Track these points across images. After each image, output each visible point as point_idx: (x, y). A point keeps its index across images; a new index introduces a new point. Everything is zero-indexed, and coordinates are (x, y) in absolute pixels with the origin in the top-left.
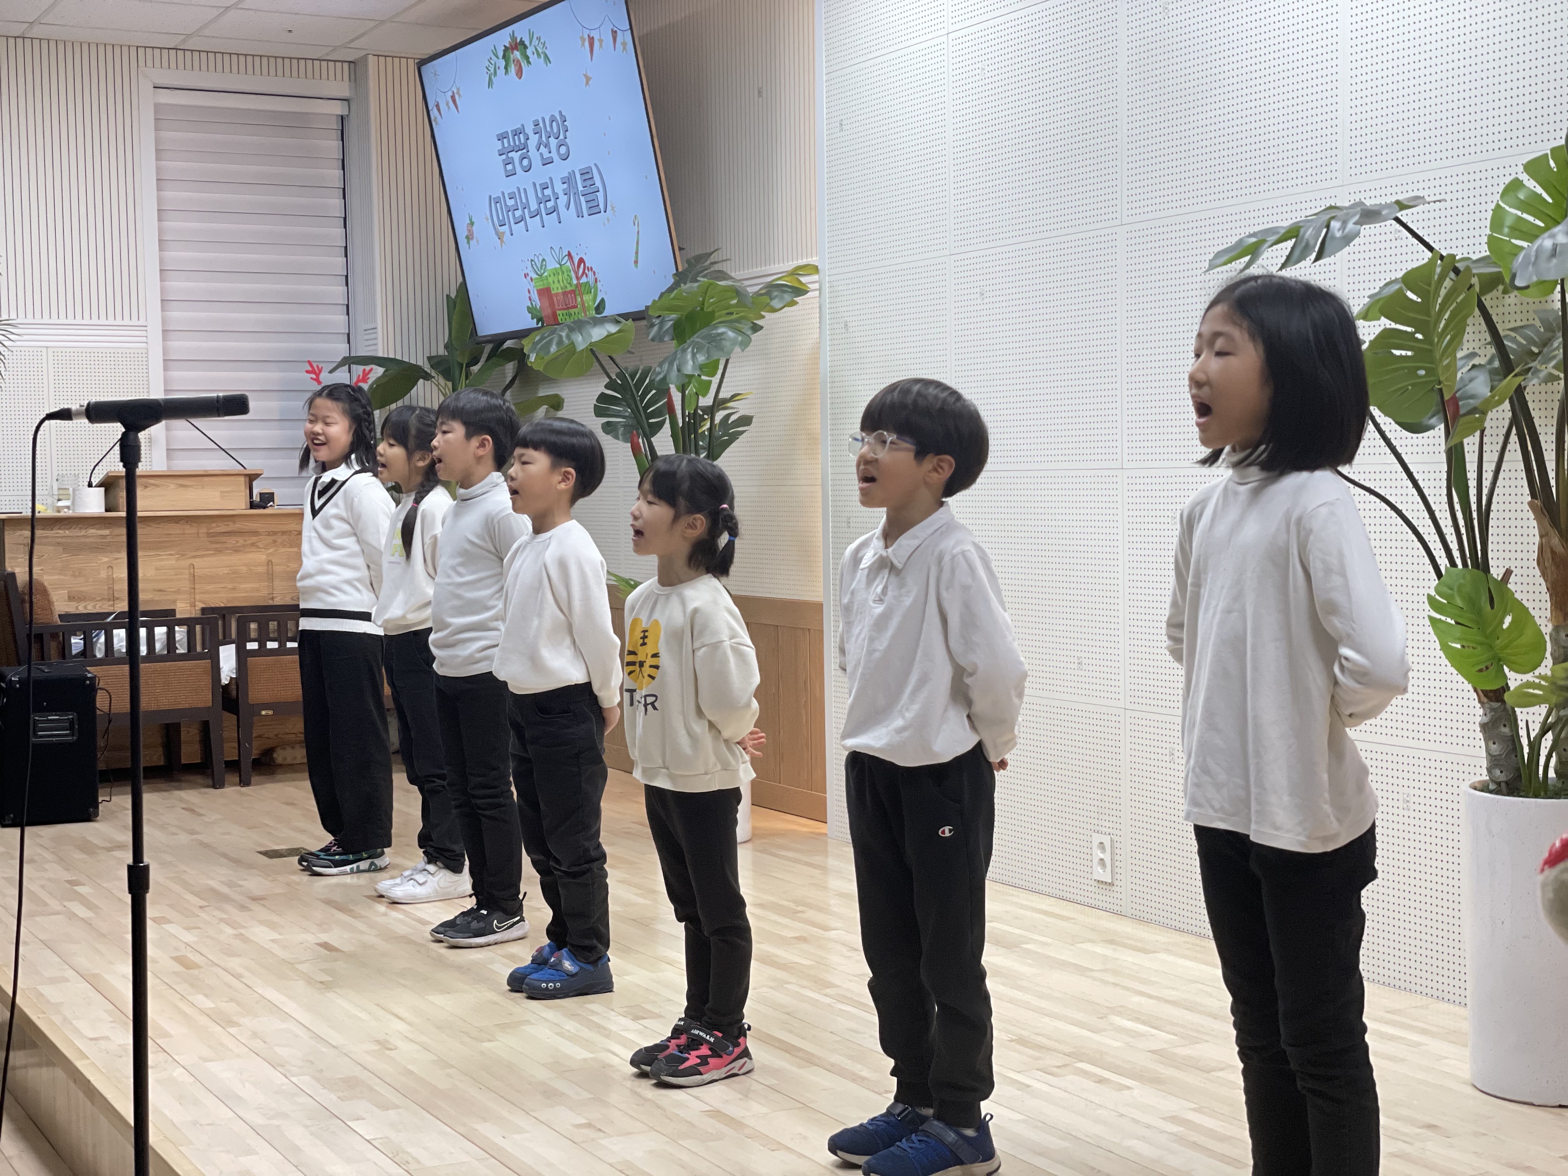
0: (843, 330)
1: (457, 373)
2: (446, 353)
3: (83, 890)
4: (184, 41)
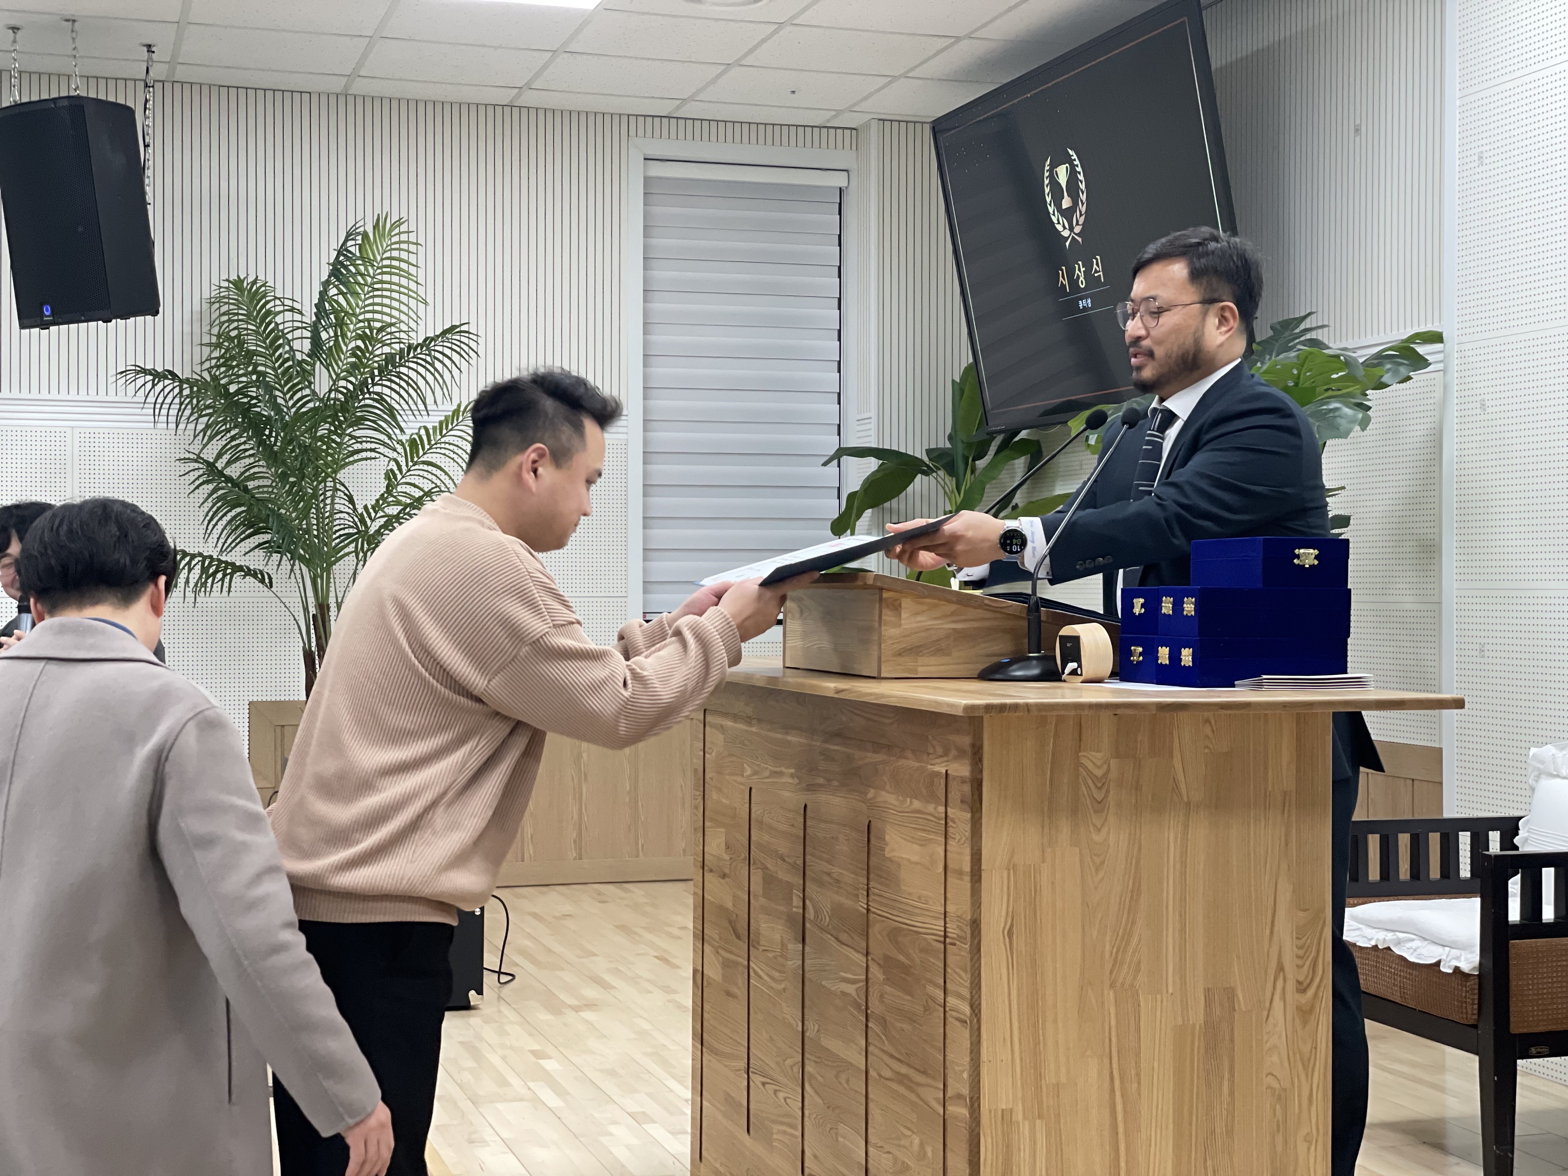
0: (1478, 411)
1: (961, 468)
2: (948, 445)
3: (550, 1065)
4: (678, 107)
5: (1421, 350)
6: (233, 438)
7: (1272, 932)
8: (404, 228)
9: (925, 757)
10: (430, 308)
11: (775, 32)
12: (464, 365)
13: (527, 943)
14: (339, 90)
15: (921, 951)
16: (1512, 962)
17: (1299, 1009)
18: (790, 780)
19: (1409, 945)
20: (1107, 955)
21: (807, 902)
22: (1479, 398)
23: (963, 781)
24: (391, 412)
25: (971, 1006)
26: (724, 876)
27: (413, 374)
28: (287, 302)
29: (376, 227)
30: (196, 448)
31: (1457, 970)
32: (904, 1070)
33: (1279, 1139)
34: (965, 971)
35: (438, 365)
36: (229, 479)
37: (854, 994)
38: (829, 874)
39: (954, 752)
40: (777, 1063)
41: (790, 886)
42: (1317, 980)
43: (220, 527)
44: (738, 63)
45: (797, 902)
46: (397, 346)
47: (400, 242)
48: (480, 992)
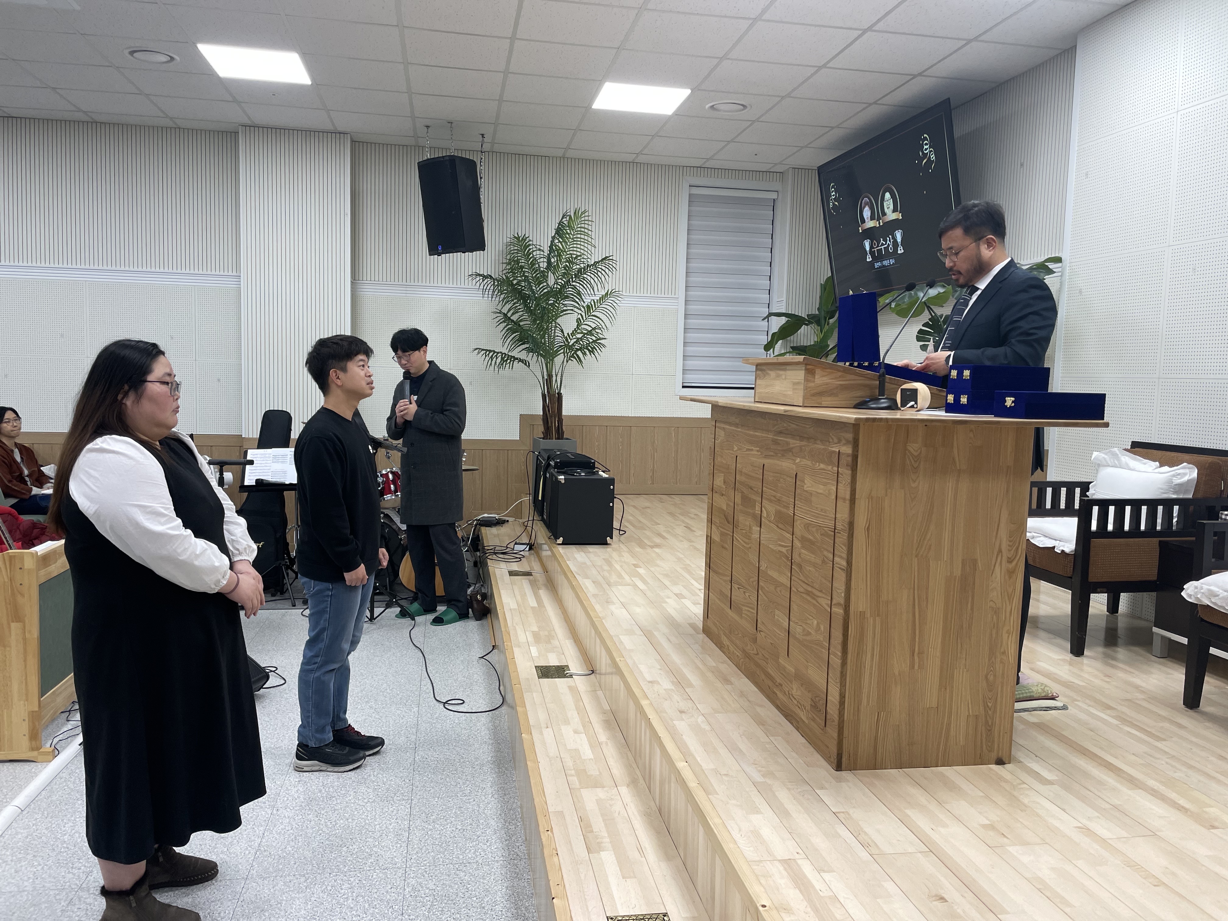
0: (1078, 295)
1: (823, 322)
2: (817, 312)
3: (641, 571)
4: (705, 163)
5: (1051, 266)
6: (514, 304)
7: (997, 534)
8: (586, 214)
9: (828, 443)
10: (597, 249)
11: (751, 125)
12: (610, 274)
13: (631, 518)
14: (561, 155)
15: (821, 535)
16: (1092, 549)
17: (1008, 571)
18: (756, 453)
19: (1038, 539)
20: (915, 541)
21: (763, 509)
22: (1078, 288)
23: (848, 455)
24: (579, 293)
25: (848, 563)
26: (723, 495)
27: (589, 278)
28: (538, 247)
29: (575, 213)
30: (499, 307)
31: (1063, 551)
32: (810, 589)
33: (994, 632)
34: (845, 546)
35: (599, 273)
36: (513, 321)
37: (785, 552)
38: (774, 497)
39: (844, 441)
40: (746, 580)
41: (755, 501)
42: (1018, 557)
43: (509, 340)
44: (732, 141)
45: (758, 508)
46: (582, 265)
47: (585, 220)
48: (612, 538)
